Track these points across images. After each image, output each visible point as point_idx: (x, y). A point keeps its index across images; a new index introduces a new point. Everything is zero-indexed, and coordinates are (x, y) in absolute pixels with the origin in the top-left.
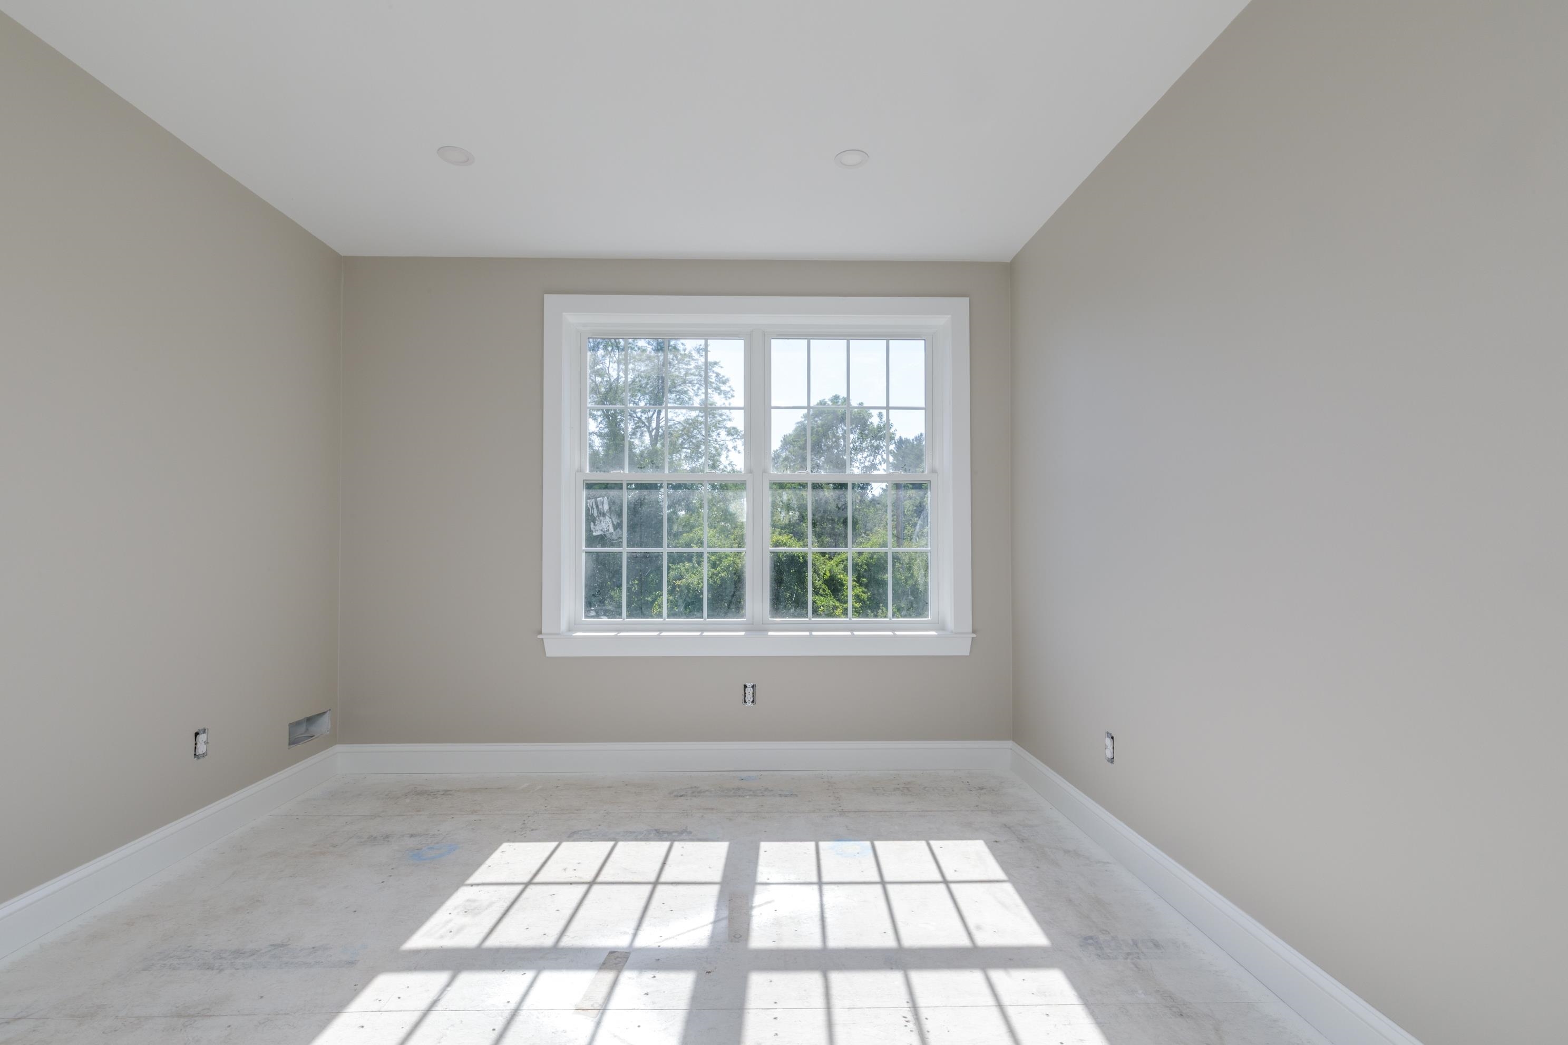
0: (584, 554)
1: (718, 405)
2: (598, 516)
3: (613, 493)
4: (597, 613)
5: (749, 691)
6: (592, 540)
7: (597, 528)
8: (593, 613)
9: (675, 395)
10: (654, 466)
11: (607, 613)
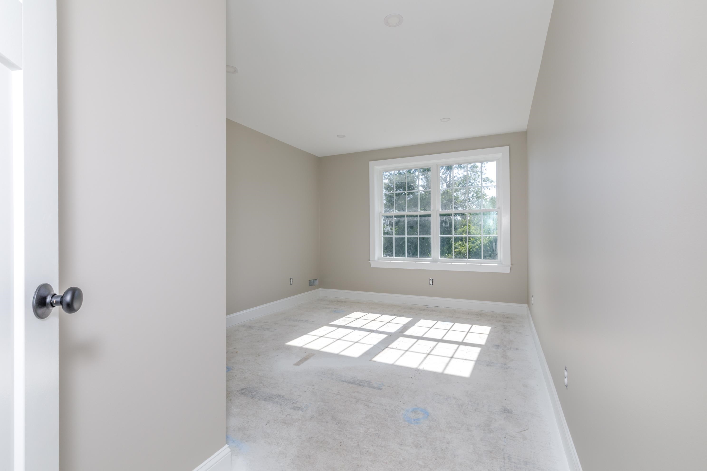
0: (383, 237)
1: (421, 190)
2: (386, 226)
3: (390, 219)
4: (386, 255)
5: (431, 281)
6: (385, 233)
7: (386, 229)
8: (385, 255)
9: (458, 165)
10: (403, 210)
11: (389, 255)
